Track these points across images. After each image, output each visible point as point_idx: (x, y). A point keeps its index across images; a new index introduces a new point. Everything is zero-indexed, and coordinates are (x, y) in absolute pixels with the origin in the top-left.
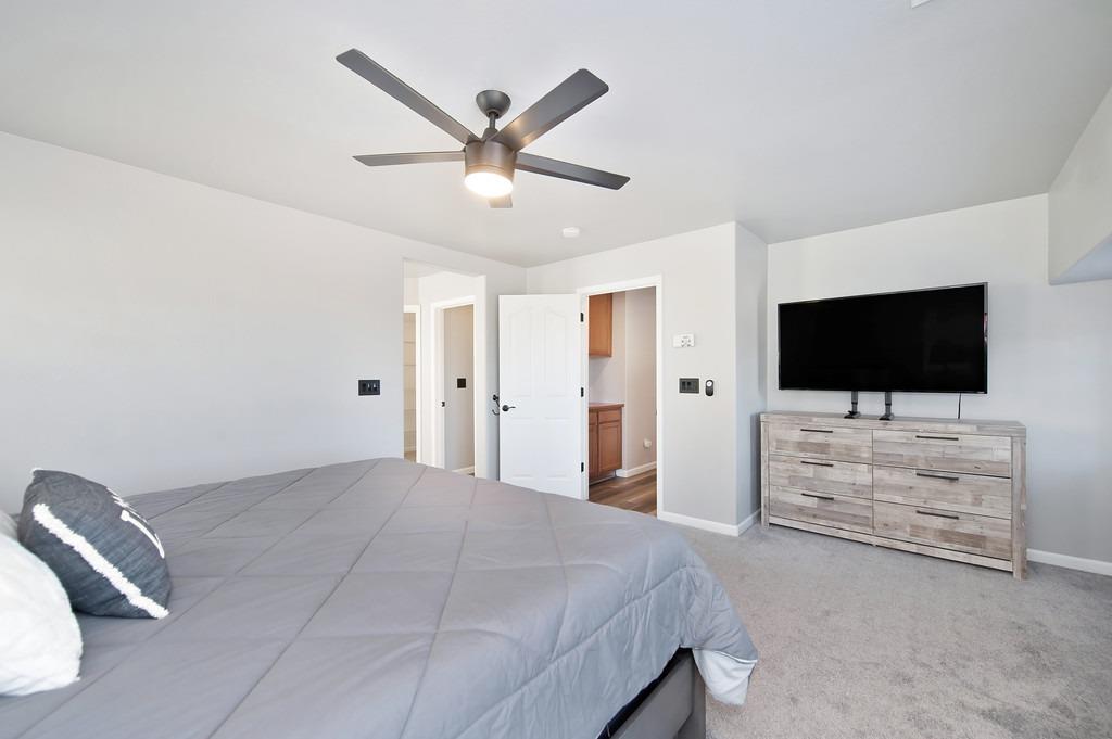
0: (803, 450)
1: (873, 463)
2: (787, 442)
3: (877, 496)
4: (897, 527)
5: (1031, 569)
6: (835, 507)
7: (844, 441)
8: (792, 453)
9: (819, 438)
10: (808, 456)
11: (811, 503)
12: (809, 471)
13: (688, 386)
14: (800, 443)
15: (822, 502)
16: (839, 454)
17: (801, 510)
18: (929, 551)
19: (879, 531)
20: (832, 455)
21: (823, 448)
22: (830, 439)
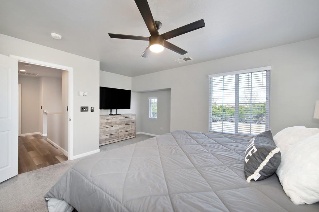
0: (107, 124)
1: (119, 125)
2: (103, 123)
3: (120, 131)
4: (122, 136)
5: (136, 136)
6: (113, 136)
7: (114, 121)
8: (104, 126)
9: (110, 121)
10: (108, 126)
11: (108, 137)
12: (108, 129)
13: (83, 109)
14: (106, 123)
15: (110, 136)
16: (114, 124)
17: (106, 139)
18: (126, 139)
19: (120, 138)
20: (112, 124)
21: (110, 123)
22: (112, 120)
